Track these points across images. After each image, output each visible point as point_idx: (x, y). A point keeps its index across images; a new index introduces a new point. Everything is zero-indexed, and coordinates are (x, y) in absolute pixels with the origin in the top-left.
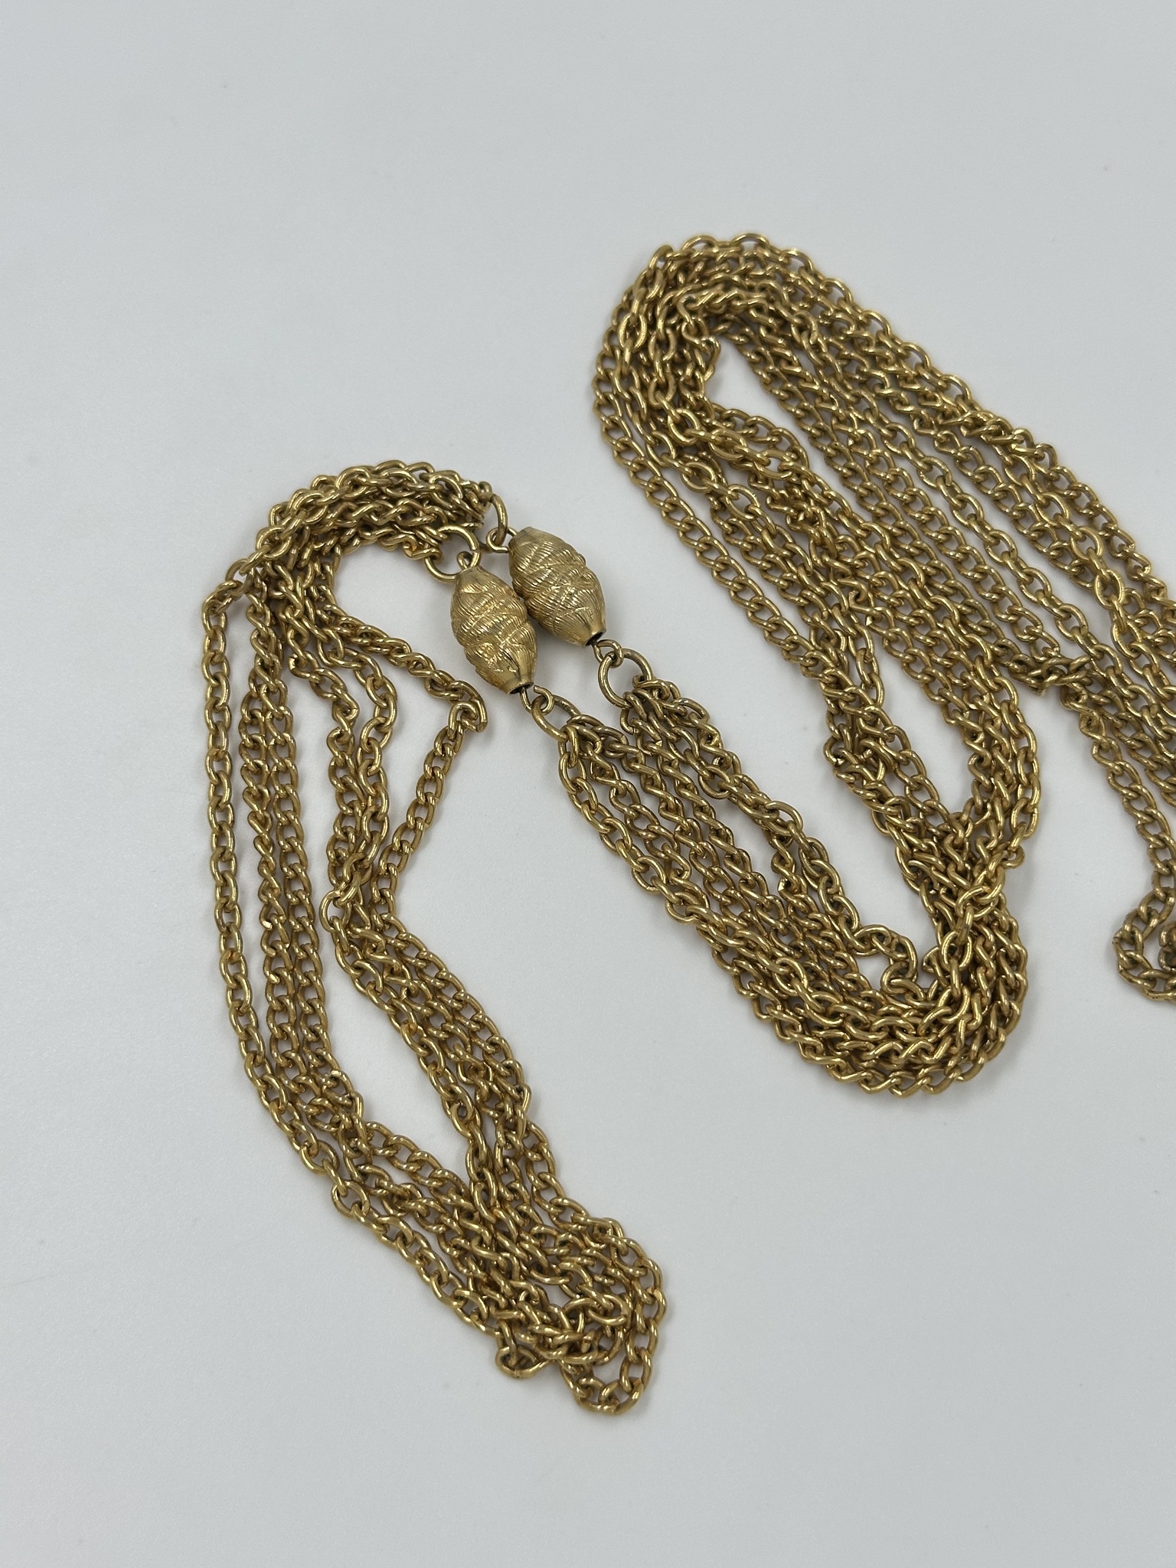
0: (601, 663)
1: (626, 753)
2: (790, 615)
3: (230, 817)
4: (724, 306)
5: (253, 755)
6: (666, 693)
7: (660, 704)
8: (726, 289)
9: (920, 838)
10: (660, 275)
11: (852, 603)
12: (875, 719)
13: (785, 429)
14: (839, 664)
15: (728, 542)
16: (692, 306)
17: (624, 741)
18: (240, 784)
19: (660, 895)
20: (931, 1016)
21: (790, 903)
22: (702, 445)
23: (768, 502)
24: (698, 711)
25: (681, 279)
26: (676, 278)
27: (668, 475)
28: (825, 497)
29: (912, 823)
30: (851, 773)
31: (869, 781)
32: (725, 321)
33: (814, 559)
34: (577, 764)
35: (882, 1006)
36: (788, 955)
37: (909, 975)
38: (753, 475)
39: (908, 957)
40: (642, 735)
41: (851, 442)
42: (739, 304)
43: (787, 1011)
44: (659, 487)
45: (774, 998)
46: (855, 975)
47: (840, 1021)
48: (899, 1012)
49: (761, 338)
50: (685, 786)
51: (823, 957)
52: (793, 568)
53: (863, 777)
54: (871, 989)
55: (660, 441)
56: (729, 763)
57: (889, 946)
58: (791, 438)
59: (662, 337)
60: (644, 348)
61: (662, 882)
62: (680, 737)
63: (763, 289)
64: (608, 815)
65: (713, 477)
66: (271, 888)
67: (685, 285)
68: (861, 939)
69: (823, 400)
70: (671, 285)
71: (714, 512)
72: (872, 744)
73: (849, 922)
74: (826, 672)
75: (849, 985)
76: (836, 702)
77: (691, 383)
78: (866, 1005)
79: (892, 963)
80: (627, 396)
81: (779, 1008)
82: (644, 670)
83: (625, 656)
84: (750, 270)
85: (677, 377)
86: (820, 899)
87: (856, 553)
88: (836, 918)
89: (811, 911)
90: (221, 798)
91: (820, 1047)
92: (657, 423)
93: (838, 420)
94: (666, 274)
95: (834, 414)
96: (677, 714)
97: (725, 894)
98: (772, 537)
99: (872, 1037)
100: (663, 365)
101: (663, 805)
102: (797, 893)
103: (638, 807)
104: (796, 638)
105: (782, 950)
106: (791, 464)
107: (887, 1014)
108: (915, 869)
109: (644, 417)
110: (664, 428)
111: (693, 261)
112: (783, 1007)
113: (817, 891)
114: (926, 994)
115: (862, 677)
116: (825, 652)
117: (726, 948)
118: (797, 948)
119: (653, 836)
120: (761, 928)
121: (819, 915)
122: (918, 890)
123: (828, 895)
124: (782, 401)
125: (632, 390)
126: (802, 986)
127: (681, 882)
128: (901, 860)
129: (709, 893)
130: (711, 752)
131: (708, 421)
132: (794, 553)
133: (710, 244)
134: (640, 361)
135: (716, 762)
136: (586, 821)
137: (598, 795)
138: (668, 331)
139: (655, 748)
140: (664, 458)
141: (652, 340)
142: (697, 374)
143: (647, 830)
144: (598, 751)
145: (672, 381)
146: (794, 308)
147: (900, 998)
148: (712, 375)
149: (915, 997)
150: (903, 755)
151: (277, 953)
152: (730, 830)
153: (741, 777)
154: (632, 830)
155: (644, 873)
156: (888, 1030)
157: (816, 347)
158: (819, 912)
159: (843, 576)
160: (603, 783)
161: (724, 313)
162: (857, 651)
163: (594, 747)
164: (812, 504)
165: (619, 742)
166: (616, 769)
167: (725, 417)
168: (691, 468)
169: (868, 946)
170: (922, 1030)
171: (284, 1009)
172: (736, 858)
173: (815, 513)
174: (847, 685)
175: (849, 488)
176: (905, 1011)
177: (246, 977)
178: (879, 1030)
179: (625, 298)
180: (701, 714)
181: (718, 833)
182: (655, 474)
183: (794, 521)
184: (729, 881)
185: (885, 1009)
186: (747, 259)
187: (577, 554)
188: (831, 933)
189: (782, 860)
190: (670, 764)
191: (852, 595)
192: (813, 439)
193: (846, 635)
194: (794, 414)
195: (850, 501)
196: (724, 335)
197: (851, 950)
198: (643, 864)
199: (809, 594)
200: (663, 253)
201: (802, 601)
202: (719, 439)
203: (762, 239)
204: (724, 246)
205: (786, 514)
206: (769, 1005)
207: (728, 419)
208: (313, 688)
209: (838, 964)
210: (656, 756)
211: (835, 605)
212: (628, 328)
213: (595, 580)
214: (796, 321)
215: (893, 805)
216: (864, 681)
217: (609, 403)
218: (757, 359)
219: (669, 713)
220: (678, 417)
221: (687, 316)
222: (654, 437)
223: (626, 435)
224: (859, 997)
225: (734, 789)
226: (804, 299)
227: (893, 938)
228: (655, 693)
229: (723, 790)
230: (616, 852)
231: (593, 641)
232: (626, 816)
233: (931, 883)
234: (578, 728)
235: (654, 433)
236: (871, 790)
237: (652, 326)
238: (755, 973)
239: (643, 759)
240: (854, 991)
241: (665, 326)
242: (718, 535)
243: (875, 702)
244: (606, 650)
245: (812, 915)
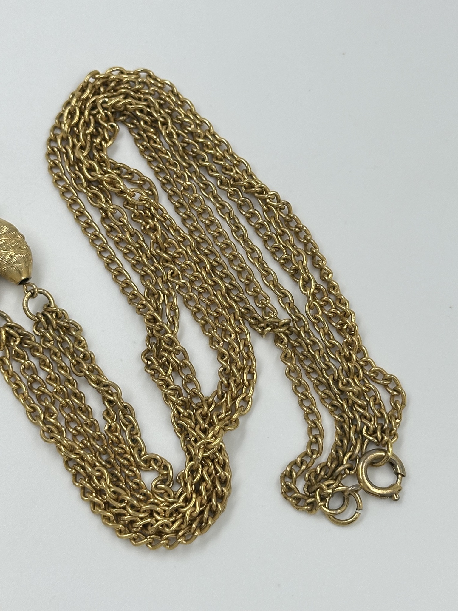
0: (26, 294)
1: (33, 347)
2: (136, 280)
4: (123, 107)
6: (60, 315)
7: (56, 321)
8: (125, 98)
9: (185, 409)
10: (90, 86)
11: (169, 277)
12: (171, 342)
13: (147, 177)
14: (157, 309)
15: (108, 236)
16: (105, 105)
17: (33, 338)
19: (37, 425)
20: (174, 506)
21: (109, 438)
22: (99, 182)
23: (133, 216)
24: (77, 327)
25: (102, 90)
26: (99, 89)
27: (81, 196)
28: (163, 217)
29: (181, 400)
30: (153, 370)
31: (162, 375)
32: (124, 115)
33: (152, 250)
34: (4, 349)
35: (150, 499)
36: (104, 466)
37: (168, 483)
38: (127, 202)
39: (168, 473)
40: (44, 337)
41: (182, 188)
42: (131, 107)
43: (98, 496)
44: (75, 202)
45: (92, 489)
46: (138, 481)
47: (125, 504)
48: (159, 503)
49: (141, 126)
50: (62, 368)
51: (123, 469)
52: (141, 254)
53: (159, 372)
54: (146, 488)
55: (79, 177)
56: (88, 358)
57: (160, 467)
58: (151, 183)
59: (87, 120)
60: (77, 125)
61: (41, 419)
62: (64, 340)
63: (146, 100)
64: (19, 379)
65: (103, 200)
67: (103, 93)
68: (145, 461)
69: (170, 164)
70: (96, 93)
71: (103, 219)
72: (166, 355)
73: (140, 451)
74: (148, 312)
75: (134, 486)
76: (151, 330)
77: (99, 147)
78: (141, 497)
79: (160, 475)
80: (64, 150)
81: (94, 494)
82: (50, 302)
83: (40, 292)
84: (141, 89)
85: (92, 142)
86: (126, 437)
87: (176, 249)
88: (133, 448)
89: (120, 443)
91: (112, 518)
92: (79, 167)
93: (177, 176)
94: (94, 87)
95: (175, 173)
96: (65, 327)
97: (75, 429)
98: (131, 235)
99: (141, 515)
100: (85, 135)
101: (48, 377)
102: (115, 432)
103: (35, 376)
104: (136, 292)
105: (100, 463)
106: (146, 198)
107: (153, 503)
108: (180, 426)
109: (71, 163)
110: (81, 170)
111: (110, 80)
112: (96, 493)
113: (125, 431)
114: (175, 495)
115: (168, 318)
116: (150, 302)
117: (70, 459)
118: (108, 462)
119: (41, 393)
120: (92, 450)
121: (124, 446)
122: (180, 436)
123: (130, 434)
124: (149, 162)
125: (67, 147)
126: (106, 484)
127: (53, 421)
128: (173, 420)
129: (67, 427)
130: (80, 351)
131: (105, 169)
132: (142, 246)
133: (122, 73)
134: (74, 131)
135: (81, 356)
136: (5, 382)
137: (15, 367)
138: (91, 117)
139: (49, 345)
140: (79, 186)
141: (82, 121)
142: (103, 142)
143: (38, 390)
144: (17, 343)
145: (88, 145)
146: (162, 112)
147: (161, 495)
148: (112, 143)
149: (169, 496)
150: (183, 363)
152: (83, 394)
153: (94, 365)
154: (30, 388)
155: (32, 413)
156: (150, 512)
157: (170, 135)
158: (125, 444)
159: (167, 261)
160: (17, 361)
161: (124, 111)
162: (168, 302)
163: (15, 341)
164: (156, 220)
165: (30, 340)
166: (27, 354)
167: (116, 167)
168: (93, 193)
169: (149, 465)
170: (168, 514)
172: (84, 409)
173: (155, 225)
174: (159, 321)
175: (178, 213)
176: (162, 502)
178: (145, 511)
179: (71, 97)
180: (78, 329)
181: (75, 395)
182: (74, 194)
183: (145, 228)
184: (79, 422)
185: (152, 500)
186: (140, 83)
187: (19, 234)
188: (129, 456)
189: (108, 413)
190: (55, 354)
191: (170, 272)
192: (163, 185)
193: (163, 293)
194: (154, 170)
195: (177, 221)
196: (123, 122)
197: (138, 467)
198: (32, 408)
199: (146, 269)
200: (94, 74)
201: (142, 272)
202: (109, 180)
203: (152, 74)
204: (129, 74)
205: (142, 224)
206: (88, 492)
207: (118, 168)
209: (130, 473)
210: (49, 349)
211: (160, 276)
212: (69, 113)
213: (28, 249)
214: (161, 119)
215: (172, 389)
216: (169, 321)
217: (54, 153)
218: (139, 138)
219: (61, 327)
220: (89, 165)
221: (101, 111)
222: (76, 174)
223: (61, 172)
224: (138, 493)
225: (87, 372)
226: (169, 108)
227: (162, 462)
228: (54, 315)
229: (81, 372)
230: (18, 399)
231: (24, 282)
232: (28, 381)
233: (188, 434)
234: (7, 329)
235: (77, 172)
236: (162, 380)
237: (82, 113)
238: (84, 474)
239: (41, 349)
240: (136, 489)
241: (90, 114)
242: (103, 232)
243: (173, 332)
244: (30, 288)
245: (120, 445)
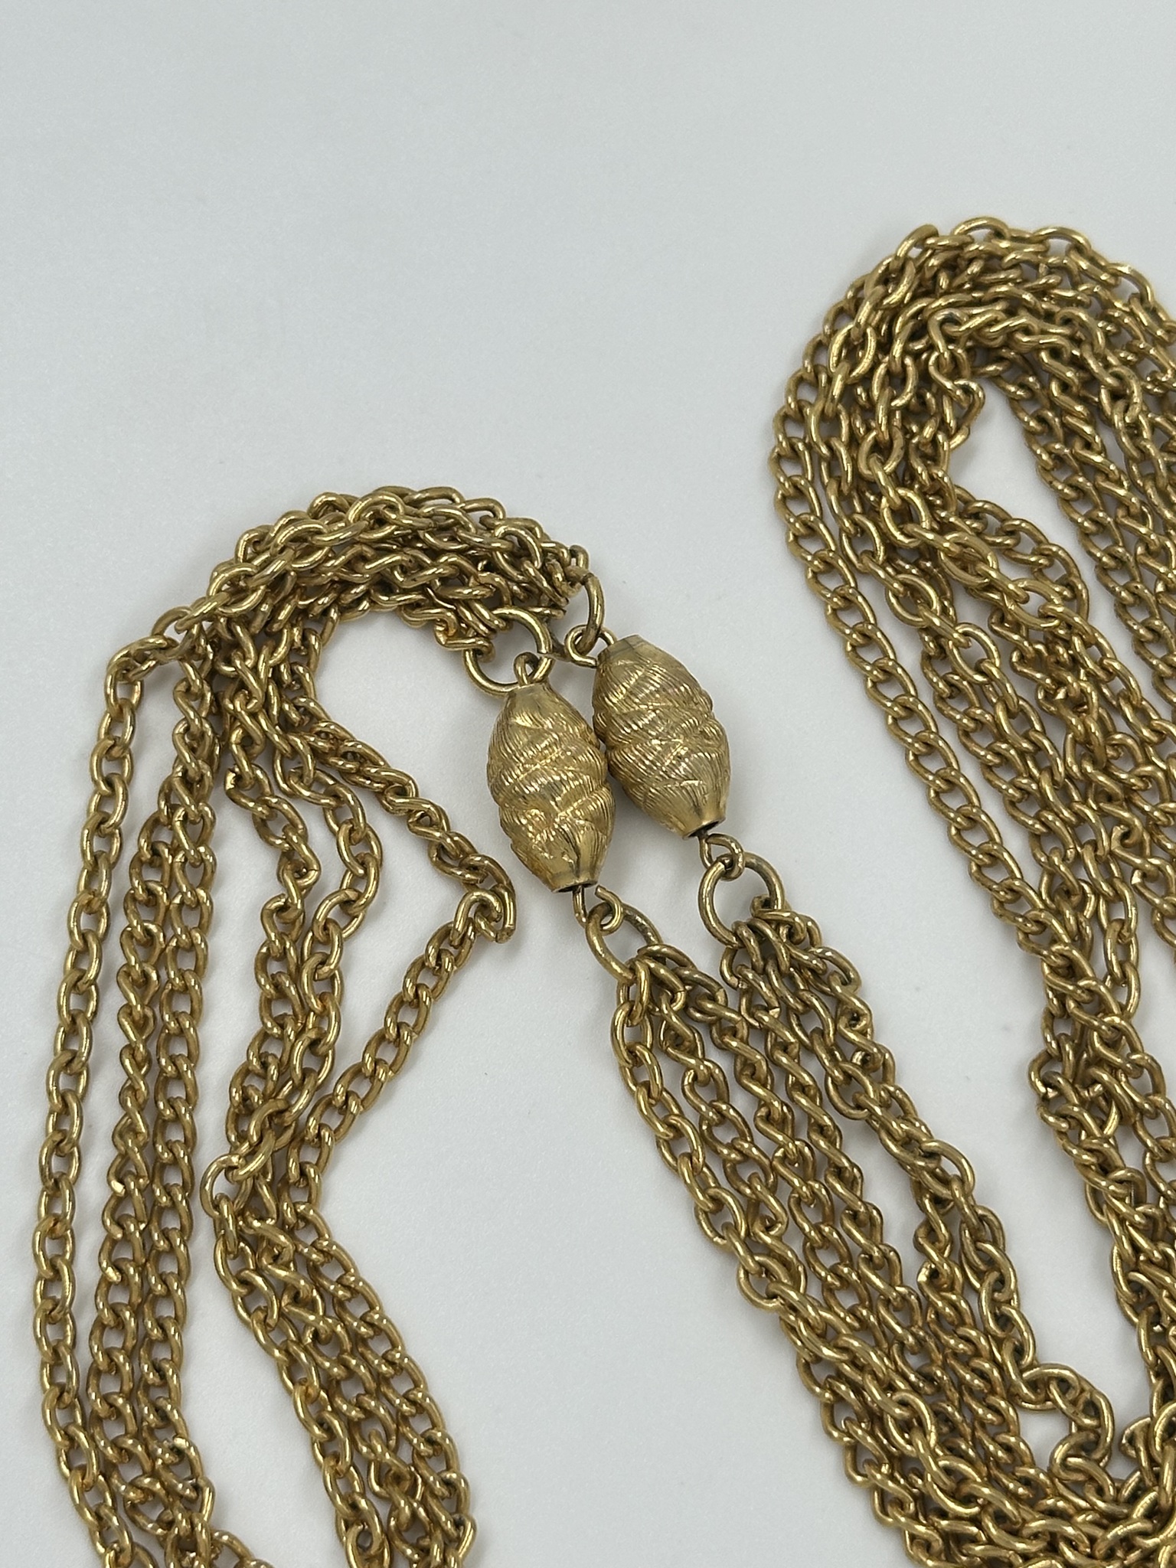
0: (709, 870)
1: (720, 1018)
2: (1015, 844)
3: (92, 1005)
4: (1001, 338)
5: (145, 913)
6: (802, 935)
7: (787, 950)
8: (1011, 313)
9: (1153, 1239)
10: (910, 270)
11: (1115, 845)
12: (1117, 1038)
13: (1060, 548)
14: (1078, 938)
15: (940, 710)
16: (952, 329)
17: (720, 998)
18: (116, 956)
19: (731, 1252)
20: (1119, 1530)
21: (931, 1304)
22: (928, 551)
23: (1014, 659)
24: (845, 971)
25: (943, 282)
26: (935, 278)
27: (866, 587)
28: (1104, 668)
29: (1145, 1215)
30: (1064, 1117)
31: (1090, 1135)
32: (1000, 360)
33: (1067, 763)
34: (643, 1022)
35: (1046, 1496)
36: (915, 1389)
37: (1097, 1456)
38: (1000, 614)
39: (1101, 1425)
40: (751, 992)
41: (1160, 588)
42: (1025, 339)
43: (898, 1476)
44: (849, 603)
45: (879, 1452)
46: (1013, 1439)
47: (976, 1510)
48: (1071, 1511)
49: (1050, 396)
50: (803, 1089)
51: (967, 1398)
52: (1035, 771)
53: (1082, 1125)
54: (1033, 1465)
55: (864, 531)
56: (878, 1065)
57: (1074, 1403)
58: (1068, 564)
59: (896, 367)
60: (866, 379)
61: (739, 1234)
62: (809, 1007)
63: (1067, 321)
64: (676, 1111)
65: (936, 606)
66: (132, 1129)
67: (947, 293)
68: (1033, 1384)
69: (1129, 515)
70: (926, 288)
71: (927, 659)
72: (1105, 1077)
73: (1019, 1352)
74: (1055, 948)
75: (1000, 1454)
76: (1062, 997)
77: (929, 450)
78: (1021, 1490)
79: (1074, 1430)
80: (824, 450)
81: (885, 1469)
82: (772, 892)
83: (748, 865)
84: (1053, 286)
85: (908, 434)
86: (980, 1307)
87: (1137, 765)
88: (1000, 1343)
89: (963, 1323)
90: (84, 973)
91: (938, 1544)
92: (863, 502)
93: (1147, 548)
94: (920, 269)
95: (1142, 539)
96: (813, 971)
97: (833, 1271)
98: (1010, 715)
99: (1021, 1546)
100: (890, 414)
101: (763, 1111)
102: (946, 1290)
103: (724, 1107)
104: (1017, 883)
105: (905, 1378)
106: (1060, 609)
107: (1052, 1513)
108: (1136, 1287)
109: (845, 489)
110: (872, 512)
111: (967, 256)
112: (892, 1467)
113: (978, 1292)
114: (1118, 1490)
115: (1109, 963)
116: (1059, 914)
117: (818, 1359)
118: (929, 1378)
119: (738, 1158)
120: (879, 1335)
121: (974, 1333)
122: (1136, 1320)
123: (994, 1303)
124: (1065, 501)
125: (835, 443)
126: (927, 1444)
127: (768, 1240)
128: (1118, 1268)
129: (809, 1263)
130: (852, 1042)
131: (943, 514)
132: (1039, 748)
133: (999, 234)
134: (855, 398)
135: (858, 1057)
136: (638, 1114)
137: (665, 1073)
138: (908, 361)
139: (766, 1019)
140: (865, 559)
141: (881, 370)
142: (940, 437)
143: (731, 1146)
144: (677, 1007)
145: (898, 443)
146: (1112, 360)
147: (1077, 1488)
148: (964, 440)
149: (1100, 1492)
150: (1151, 1103)
151: (124, 1234)
152: (859, 1170)
153: (892, 1089)
154: (708, 1141)
155: (712, 1213)
156: (1049, 1539)
157: (1134, 429)
158: (975, 1327)
159: (1110, 798)
160: (677, 1060)
161: (1001, 347)
162: (1109, 921)
163: (673, 1000)
164: (1082, 676)
165: (713, 999)
166: (701, 1040)
167: (970, 510)
168: (903, 584)
169: (1042, 1396)
170: (1101, 1549)
171: (120, 1325)
172: (862, 1217)
173: (1082, 691)
174: (1084, 976)
175: (1144, 659)
176: (1080, 1510)
177: (70, 1263)
178: (1036, 1536)
179: (850, 294)
180: (849, 979)
181: (839, 1173)
182: (847, 582)
183: (1049, 696)
184: (843, 1250)
185: (1050, 1502)
186: (1052, 270)
187: (702, 694)
188: (987, 1366)
189: (931, 1233)
190: (785, 1048)
191: (1118, 831)
192: (1102, 570)
193: (1098, 893)
194: (1080, 526)
195: (1141, 679)
196: (994, 379)
197: (1013, 1398)
198: (715, 1199)
199: (1050, 818)
200: (923, 237)
201: (1037, 826)
202: (956, 549)
203: (1081, 240)
204: (1020, 239)
205: (1039, 684)
206: (869, 1462)
207: (976, 516)
208: (255, 822)
209: (990, 1416)
210: (765, 1031)
211: (1089, 842)
212: (847, 342)
213: (721, 738)
214: (1109, 380)
215: (1120, 1182)
216: (1111, 972)
217: (795, 456)
218: (1039, 428)
219: (799, 966)
220: (898, 502)
221: (940, 344)
222: (855, 523)
223: (813, 512)
224: (1012, 1475)
225: (878, 1110)
226: (1129, 348)
227: (1083, 1391)
228: (783, 931)
229: (859, 1107)
230: (675, 1170)
231: (700, 833)
232: (702, 1118)
233: (1159, 1314)
234: (652, 965)
235: (857, 517)
236: (1090, 1151)
237: (885, 347)
238: (857, 1407)
239: (745, 1032)
240: (1006, 1464)
241: (905, 352)
242: (927, 698)
243: (1123, 1008)
244: (718, 851)
245: (962, 1331)
